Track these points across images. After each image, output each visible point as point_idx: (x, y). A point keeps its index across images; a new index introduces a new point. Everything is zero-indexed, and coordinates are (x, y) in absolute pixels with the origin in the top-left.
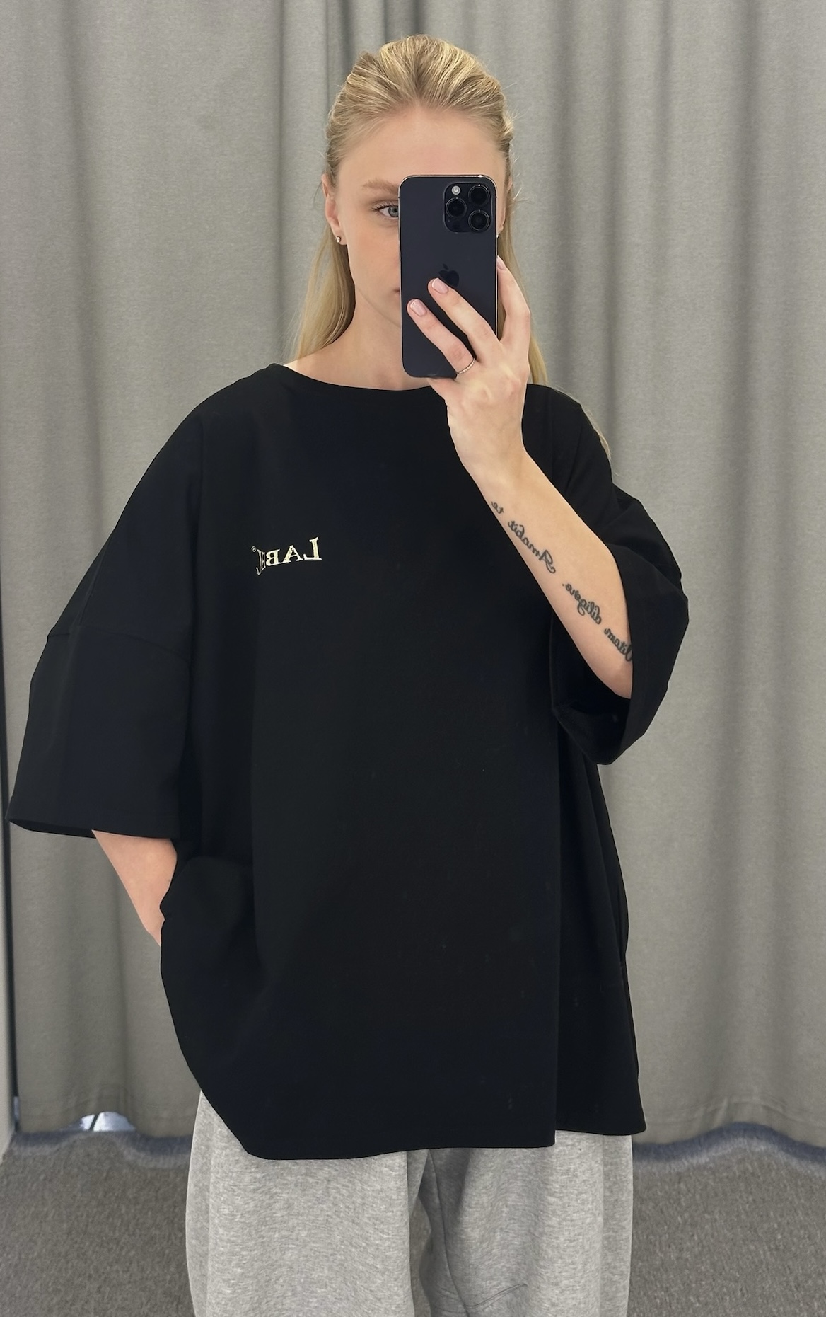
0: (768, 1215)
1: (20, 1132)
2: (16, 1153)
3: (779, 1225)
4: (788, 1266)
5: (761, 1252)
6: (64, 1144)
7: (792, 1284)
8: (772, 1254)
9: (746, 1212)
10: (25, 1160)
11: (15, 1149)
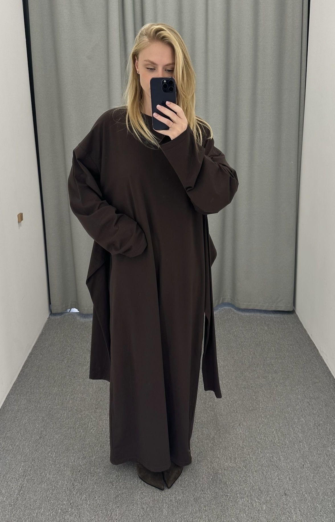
0: (233, 328)
1: (51, 313)
2: (51, 318)
3: (235, 330)
4: (237, 340)
5: (231, 337)
6: (63, 315)
7: (238, 344)
8: (233, 337)
9: (228, 328)
10: (53, 319)
11: (50, 316)
